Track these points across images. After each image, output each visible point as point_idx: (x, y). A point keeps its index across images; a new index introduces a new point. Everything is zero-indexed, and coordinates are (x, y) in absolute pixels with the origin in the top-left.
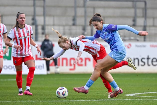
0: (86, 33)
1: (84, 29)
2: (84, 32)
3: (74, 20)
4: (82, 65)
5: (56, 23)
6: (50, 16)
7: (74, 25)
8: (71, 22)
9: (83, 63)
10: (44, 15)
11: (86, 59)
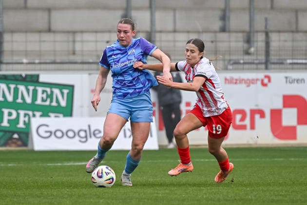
0: (252, 50)
1: (248, 41)
2: (250, 48)
3: (224, 18)
4: (244, 127)
5: (179, 26)
6: (165, 8)
7: (223, 30)
8: (217, 25)
9: (247, 122)
10: (151, 7)
11: (253, 112)
